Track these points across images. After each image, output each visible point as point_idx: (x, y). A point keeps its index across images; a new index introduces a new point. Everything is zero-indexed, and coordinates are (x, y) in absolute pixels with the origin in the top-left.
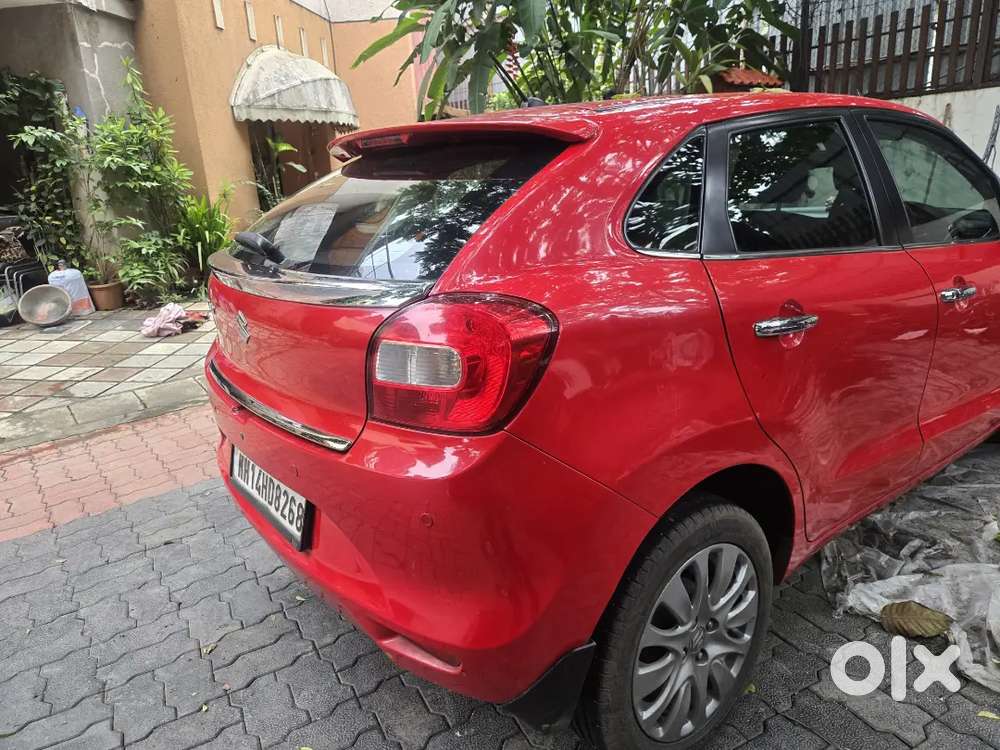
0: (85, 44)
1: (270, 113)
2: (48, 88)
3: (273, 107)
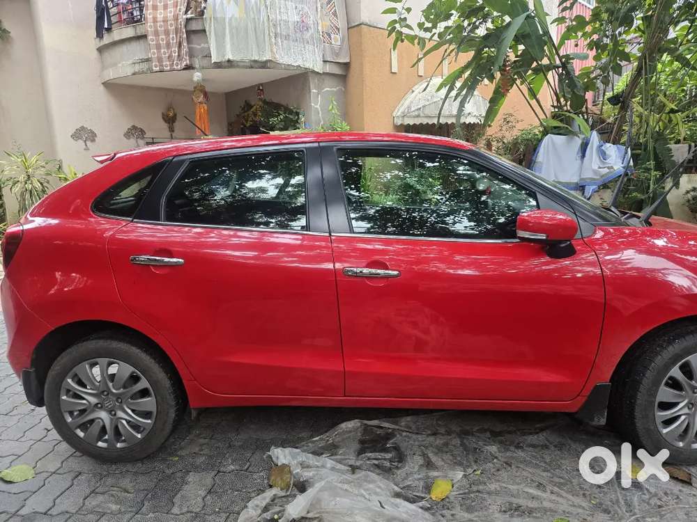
0: (314, 91)
1: (416, 119)
3: (418, 116)
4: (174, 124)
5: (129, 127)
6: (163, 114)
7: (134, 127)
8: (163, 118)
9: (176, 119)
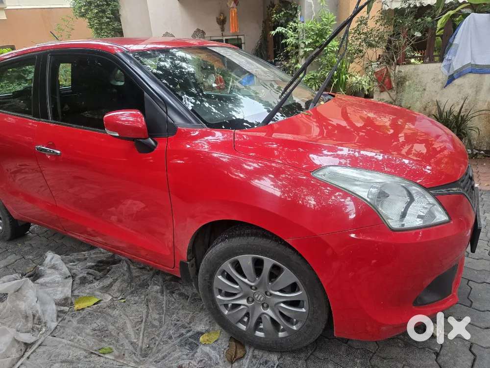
2: (296, 9)
4: (225, 25)
5: (195, 30)
6: (217, 19)
7: (198, 30)
8: (217, 22)
9: (226, 21)
